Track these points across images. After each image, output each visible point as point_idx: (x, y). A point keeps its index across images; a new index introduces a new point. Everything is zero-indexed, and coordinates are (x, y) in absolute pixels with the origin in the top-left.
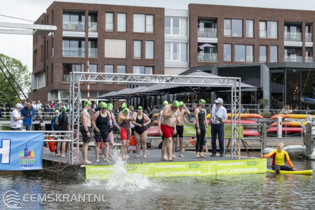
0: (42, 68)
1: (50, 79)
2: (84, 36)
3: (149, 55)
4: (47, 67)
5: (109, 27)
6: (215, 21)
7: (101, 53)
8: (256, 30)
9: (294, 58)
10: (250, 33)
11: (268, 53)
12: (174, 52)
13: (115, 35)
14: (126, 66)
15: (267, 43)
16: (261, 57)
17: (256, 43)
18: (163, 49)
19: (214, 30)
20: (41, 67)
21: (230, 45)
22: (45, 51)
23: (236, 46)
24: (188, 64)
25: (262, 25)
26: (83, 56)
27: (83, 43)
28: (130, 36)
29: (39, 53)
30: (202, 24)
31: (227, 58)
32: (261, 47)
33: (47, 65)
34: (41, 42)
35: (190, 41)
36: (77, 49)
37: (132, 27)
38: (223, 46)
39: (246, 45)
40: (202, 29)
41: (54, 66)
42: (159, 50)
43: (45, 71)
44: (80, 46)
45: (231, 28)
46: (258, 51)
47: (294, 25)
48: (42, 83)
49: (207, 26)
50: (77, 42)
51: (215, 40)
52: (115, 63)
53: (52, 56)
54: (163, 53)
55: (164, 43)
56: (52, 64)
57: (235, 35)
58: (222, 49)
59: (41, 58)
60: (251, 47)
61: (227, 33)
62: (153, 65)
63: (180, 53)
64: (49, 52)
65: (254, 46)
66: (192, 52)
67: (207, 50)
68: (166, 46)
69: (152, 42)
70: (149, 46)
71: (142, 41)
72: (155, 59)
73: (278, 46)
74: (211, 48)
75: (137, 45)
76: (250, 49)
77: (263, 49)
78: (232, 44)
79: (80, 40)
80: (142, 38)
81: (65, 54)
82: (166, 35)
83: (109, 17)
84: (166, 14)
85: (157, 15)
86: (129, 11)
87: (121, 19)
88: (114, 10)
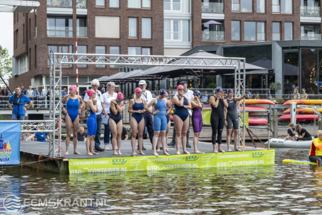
0: (24, 50)
1: (33, 63)
2: (72, 13)
3: (146, 34)
4: (30, 49)
5: (100, 2)
7: (91, 32)
8: (268, 4)
9: (312, 36)
10: (261, 8)
11: (282, 31)
12: (174, 30)
13: (107, 11)
14: (120, 47)
15: (281, 20)
16: (273, 34)
17: (268, 19)
18: (162, 27)
19: (220, 5)
21: (239, 22)
22: (27, 31)
23: (246, 23)
24: (191, 44)
26: (71, 35)
27: (70, 21)
28: (124, 13)
29: (21, 33)
31: (236, 37)
32: (274, 24)
33: (30, 46)
34: (22, 20)
35: (192, 17)
36: (64, 28)
37: (126, 2)
38: (230, 23)
39: (257, 21)
40: (206, 4)
41: (38, 48)
42: (158, 29)
43: (27, 53)
44: (67, 25)
45: (239, 3)
46: (271, 29)
48: (25, 68)
50: (63, 21)
51: (221, 16)
52: (107, 43)
53: (35, 36)
54: (162, 32)
55: (163, 20)
56: (36, 46)
57: (244, 10)
58: (230, 26)
59: (23, 39)
60: (263, 24)
61: (235, 8)
62: (150, 45)
63: (181, 31)
64: (32, 31)
65: (265, 22)
66: (195, 30)
67: (212, 28)
68: (166, 24)
69: (150, 19)
70: (146, 24)
71: (138, 18)
72: (153, 38)
73: (293, 23)
74: (217, 26)
75: (132, 23)
76: (262, 26)
77: (276, 26)
78: (240, 21)
79: (67, 17)
80: (138, 14)
81: (50, 34)
82: (166, 11)
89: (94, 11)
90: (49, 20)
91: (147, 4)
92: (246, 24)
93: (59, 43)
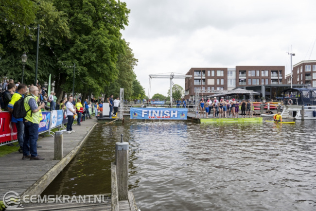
1: (190, 92)
3: (222, 83)
5: (209, 75)
6: (245, 71)
7: (206, 83)
8: (260, 74)
9: (275, 83)
10: (258, 75)
11: (265, 82)
13: (211, 77)
15: (264, 78)
16: (262, 83)
17: (260, 78)
19: (245, 75)
20: (187, 88)
21: (251, 79)
22: (189, 83)
24: (236, 86)
25: (262, 72)
26: (201, 84)
28: (216, 78)
29: (187, 84)
30: (241, 73)
31: (250, 84)
34: (187, 80)
35: (236, 78)
36: (199, 82)
37: (216, 75)
39: (256, 79)
40: (240, 74)
42: (226, 82)
43: (189, 89)
45: (251, 74)
46: (261, 81)
47: (275, 71)
48: (188, 93)
49: (242, 73)
51: (245, 78)
52: (211, 86)
53: (191, 85)
55: (227, 79)
56: (191, 87)
57: (252, 76)
58: (248, 81)
61: (249, 75)
62: (223, 87)
63: (233, 83)
66: (237, 82)
67: (242, 81)
68: (228, 81)
69: (223, 79)
70: (222, 81)
73: (268, 79)
74: (244, 81)
76: (258, 80)
77: (263, 80)
79: (200, 79)
80: (220, 78)
81: (195, 84)
82: (228, 77)
83: (209, 72)
84: (228, 70)
85: (225, 70)
86: (216, 70)
87: (213, 72)
88: (211, 69)
89: (207, 78)
90: (195, 81)
91: (222, 75)
92: (253, 80)
93: (197, 86)
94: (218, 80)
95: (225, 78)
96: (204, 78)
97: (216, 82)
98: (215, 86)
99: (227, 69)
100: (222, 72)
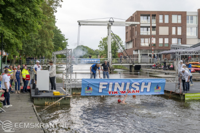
0: (131, 40)
2: (150, 26)
3: (179, 33)
5: (161, 21)
7: (158, 32)
13: (164, 25)
18: (186, 30)
22: (132, 33)
24: (197, 37)
26: (149, 34)
27: (149, 29)
28: (170, 25)
29: (129, 33)
33: (133, 39)
34: (130, 28)
36: (146, 32)
37: (172, 21)
42: (184, 31)
44: (147, 30)
50: (146, 28)
52: (164, 37)
53: (136, 35)
54: (186, 32)
55: (186, 28)
56: (136, 39)
59: (130, 36)
62: (181, 38)
64: (134, 33)
66: (199, 31)
69: (181, 27)
70: (179, 29)
71: (176, 27)
72: (182, 35)
79: (148, 27)
80: (176, 25)
81: (141, 34)
82: (187, 24)
83: (161, 17)
84: (187, 14)
85: (183, 15)
86: (170, 14)
87: (167, 17)
88: (163, 13)
89: (159, 24)
90: (141, 29)
91: (180, 22)
93: (145, 37)
94: (174, 29)
95: (183, 25)
96: (154, 25)
97: (170, 31)
98: (170, 36)
99: (186, 12)
100: (180, 17)
